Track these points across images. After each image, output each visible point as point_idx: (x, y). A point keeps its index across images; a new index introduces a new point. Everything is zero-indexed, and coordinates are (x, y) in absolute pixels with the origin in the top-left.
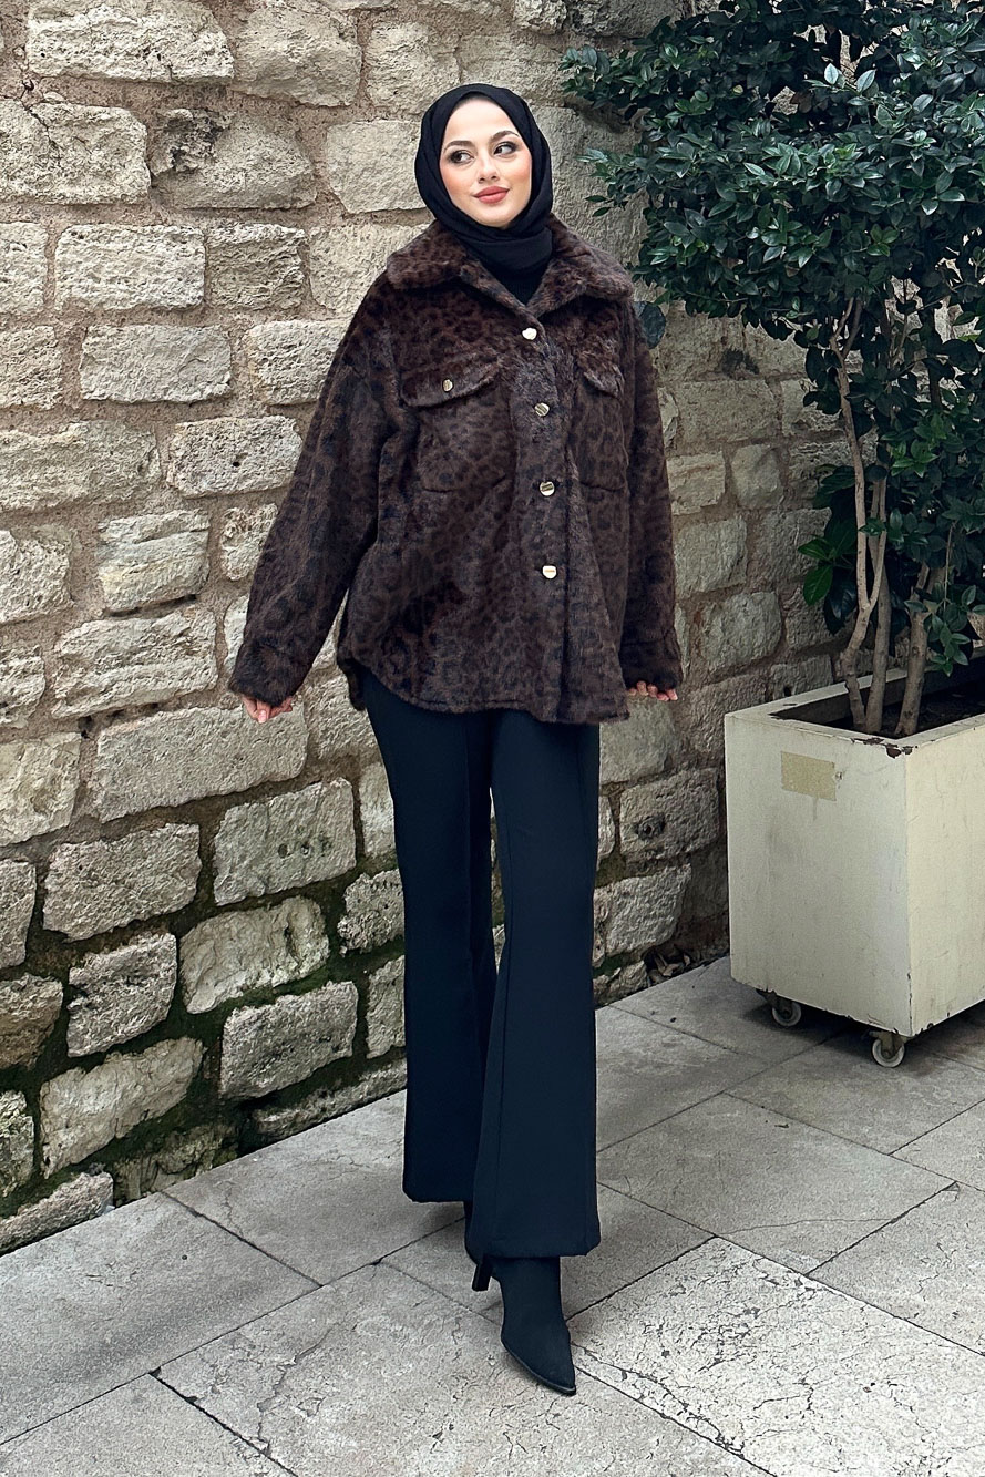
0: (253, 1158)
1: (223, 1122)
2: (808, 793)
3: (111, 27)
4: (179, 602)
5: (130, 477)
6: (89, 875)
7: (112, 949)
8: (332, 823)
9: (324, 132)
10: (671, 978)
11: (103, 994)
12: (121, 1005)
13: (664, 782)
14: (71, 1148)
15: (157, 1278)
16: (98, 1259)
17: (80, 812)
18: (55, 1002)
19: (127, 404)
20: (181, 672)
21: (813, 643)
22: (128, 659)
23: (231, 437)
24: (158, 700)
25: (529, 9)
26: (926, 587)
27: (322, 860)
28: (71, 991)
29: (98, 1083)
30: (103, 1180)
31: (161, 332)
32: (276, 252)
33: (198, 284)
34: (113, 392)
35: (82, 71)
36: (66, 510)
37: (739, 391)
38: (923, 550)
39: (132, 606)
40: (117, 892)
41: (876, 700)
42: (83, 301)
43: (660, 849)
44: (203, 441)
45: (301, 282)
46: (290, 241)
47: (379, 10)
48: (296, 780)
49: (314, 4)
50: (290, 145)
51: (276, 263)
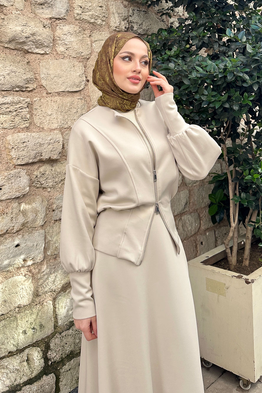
2: (216, 293)
8: (44, 319)
9: (39, 62)
25: (115, 23)
27: (40, 333)
32: (18, 106)
45: (29, 118)
46: (24, 102)
47: (59, 19)
48: (29, 305)
49: (33, 15)
50: (24, 67)
51: (18, 111)
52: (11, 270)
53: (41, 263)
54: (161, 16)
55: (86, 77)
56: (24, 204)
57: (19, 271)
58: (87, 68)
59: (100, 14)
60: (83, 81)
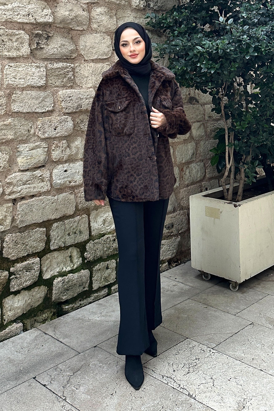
0: (61, 318)
1: (53, 308)
2: (213, 217)
3: (19, 8)
4: (40, 167)
5: (26, 133)
6: (15, 242)
7: (22, 262)
8: (82, 227)
9: (79, 37)
10: (175, 267)
11: (20, 274)
12: (25, 277)
13: (173, 214)
14: (11, 316)
15: (35, 352)
16: (19, 347)
17: (13, 225)
18: (6, 277)
19: (25, 113)
20: (40, 186)
21: (213, 176)
22: (26, 183)
23: (54, 122)
24: (34, 194)
25: (136, 3)
26: (244, 161)
27: (80, 237)
28: (11, 274)
29: (19, 298)
30: (20, 325)
31: (34, 93)
32: (66, 71)
33: (44, 79)
34: (21, 110)
35: (11, 20)
36: (8, 142)
37: (193, 108)
38: (244, 151)
39: (27, 168)
40: (23, 247)
41: (231, 192)
42: (12, 84)
43: (172, 232)
44: (46, 123)
46: (70, 67)
47: (94, 3)
48: (72, 215)
50: (69, 41)
51: (66, 74)
57: (66, 190)
60: (110, 50)
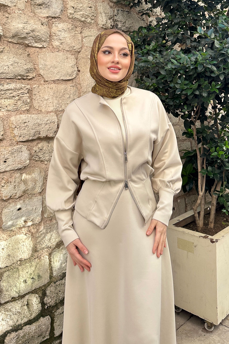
2: (185, 250)
8: (41, 270)
9: (37, 55)
27: (38, 282)
32: (20, 92)
41: (202, 218)
45: (29, 102)
46: (25, 89)
47: (55, 18)
48: (28, 259)
49: (33, 14)
50: (25, 59)
51: (20, 96)
52: (14, 230)
53: (39, 224)
54: (142, 15)
55: (77, 68)
56: (25, 174)
57: (20, 231)
58: (78, 60)
59: (90, 14)
60: (75, 71)
